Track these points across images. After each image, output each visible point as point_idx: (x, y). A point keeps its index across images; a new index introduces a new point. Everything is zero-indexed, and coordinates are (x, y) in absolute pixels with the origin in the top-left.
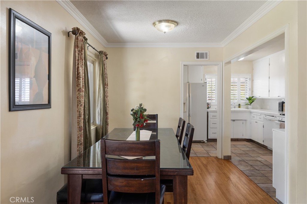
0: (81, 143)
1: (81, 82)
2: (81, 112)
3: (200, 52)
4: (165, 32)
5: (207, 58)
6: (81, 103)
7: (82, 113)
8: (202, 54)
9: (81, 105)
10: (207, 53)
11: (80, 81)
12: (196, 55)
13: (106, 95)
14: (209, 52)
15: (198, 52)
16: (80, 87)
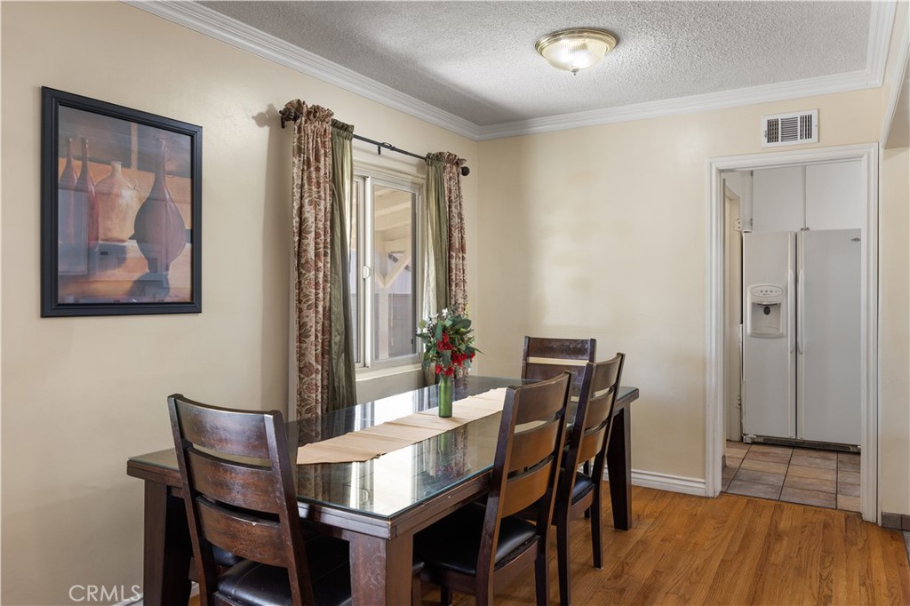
0: (308, 407)
1: (308, 244)
2: (309, 324)
3: (780, 117)
4: (575, 71)
5: (809, 135)
6: (308, 301)
7: (311, 327)
8: (790, 123)
9: (309, 306)
10: (810, 117)
11: (305, 242)
12: (766, 129)
13: (454, 277)
14: (819, 110)
15: (772, 118)
16: (307, 259)
